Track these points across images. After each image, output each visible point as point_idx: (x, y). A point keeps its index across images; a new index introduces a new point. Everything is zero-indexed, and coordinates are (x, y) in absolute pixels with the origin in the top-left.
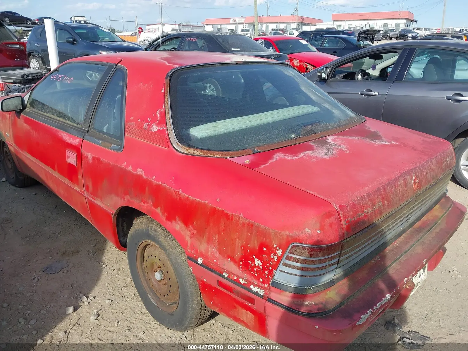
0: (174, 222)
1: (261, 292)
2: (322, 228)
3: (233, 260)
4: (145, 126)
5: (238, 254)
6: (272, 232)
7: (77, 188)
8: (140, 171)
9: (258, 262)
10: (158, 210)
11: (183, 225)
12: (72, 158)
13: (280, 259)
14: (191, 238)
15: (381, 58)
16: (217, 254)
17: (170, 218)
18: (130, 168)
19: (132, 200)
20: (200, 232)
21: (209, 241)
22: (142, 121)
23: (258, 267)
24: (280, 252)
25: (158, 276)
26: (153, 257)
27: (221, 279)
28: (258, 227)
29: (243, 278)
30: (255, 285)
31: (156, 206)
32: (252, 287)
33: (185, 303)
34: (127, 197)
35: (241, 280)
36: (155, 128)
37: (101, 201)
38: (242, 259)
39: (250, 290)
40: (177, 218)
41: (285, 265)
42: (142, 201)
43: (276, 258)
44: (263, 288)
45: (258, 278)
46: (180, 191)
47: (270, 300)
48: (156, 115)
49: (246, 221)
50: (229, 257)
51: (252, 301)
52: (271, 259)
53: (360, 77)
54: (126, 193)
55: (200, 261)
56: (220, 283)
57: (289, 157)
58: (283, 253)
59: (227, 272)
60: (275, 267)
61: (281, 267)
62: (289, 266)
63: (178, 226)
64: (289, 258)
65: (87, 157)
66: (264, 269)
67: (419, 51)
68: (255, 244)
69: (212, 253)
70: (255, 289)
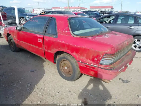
0: (73, 53)
1: (97, 66)
2: (111, 50)
3: (90, 60)
4: (64, 31)
5: (91, 58)
6: (100, 52)
7: (41, 49)
8: (63, 42)
9: (96, 59)
10: (69, 51)
11: (76, 53)
12: (40, 41)
13: (102, 58)
14: (78, 56)
15: (109, 18)
16: (85, 59)
17: (72, 52)
18: (60, 41)
19: (61, 49)
20: (81, 54)
21: (83, 56)
22: (63, 30)
23: (96, 60)
24: (102, 56)
25: (66, 68)
26: (65, 63)
27: (86, 64)
28: (96, 51)
29: (92, 64)
30: (95, 65)
31: (68, 50)
32: (94, 65)
33: (75, 73)
34: (59, 49)
35: (91, 64)
36: (66, 32)
37: (50, 51)
38: (92, 59)
39: (94, 66)
40: (74, 52)
41: (103, 59)
42: (64, 49)
43: (101, 58)
44: (97, 65)
45: (96, 63)
46: (75, 45)
47: (99, 67)
48: (66, 29)
49: (94, 50)
50: (89, 59)
51: (94, 68)
52: (100, 58)
53: (104, 23)
54: (59, 48)
55: (80, 61)
56: (86, 66)
57: (100, 38)
58: (103, 56)
59: (88, 63)
60: (101, 60)
61: (102, 59)
62: (104, 59)
63: (74, 54)
64: (104, 57)
65: (46, 40)
66: (98, 61)
67: (120, 16)
68: (95, 55)
69: (84, 59)
70: (95, 66)
